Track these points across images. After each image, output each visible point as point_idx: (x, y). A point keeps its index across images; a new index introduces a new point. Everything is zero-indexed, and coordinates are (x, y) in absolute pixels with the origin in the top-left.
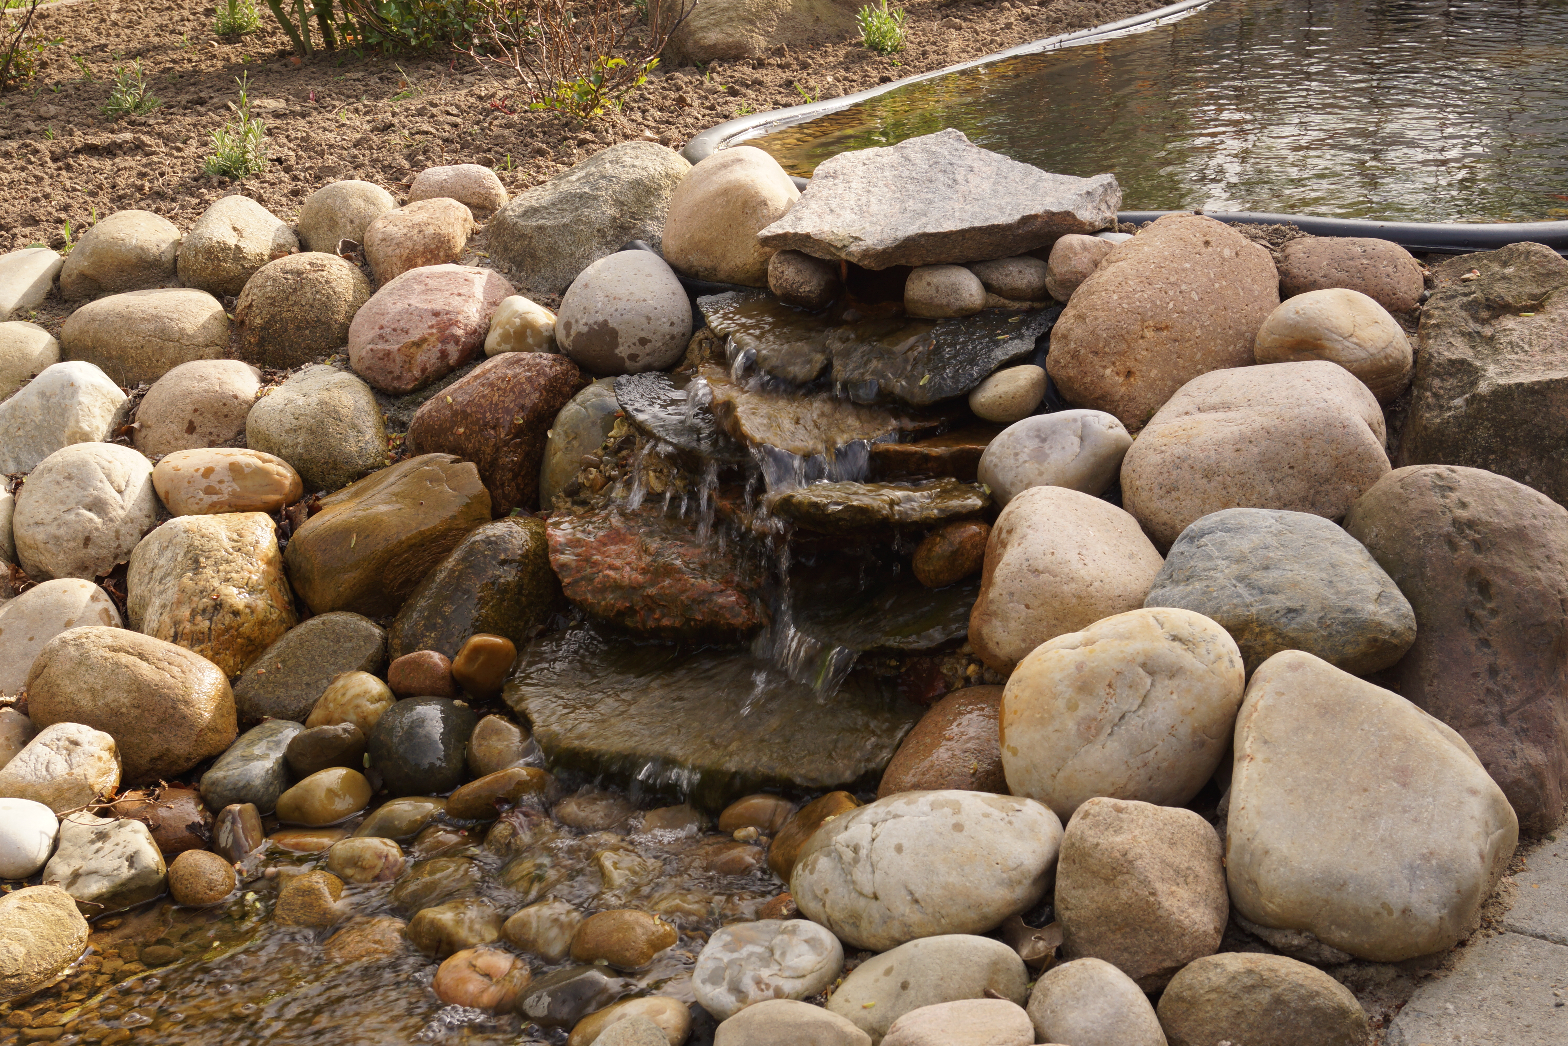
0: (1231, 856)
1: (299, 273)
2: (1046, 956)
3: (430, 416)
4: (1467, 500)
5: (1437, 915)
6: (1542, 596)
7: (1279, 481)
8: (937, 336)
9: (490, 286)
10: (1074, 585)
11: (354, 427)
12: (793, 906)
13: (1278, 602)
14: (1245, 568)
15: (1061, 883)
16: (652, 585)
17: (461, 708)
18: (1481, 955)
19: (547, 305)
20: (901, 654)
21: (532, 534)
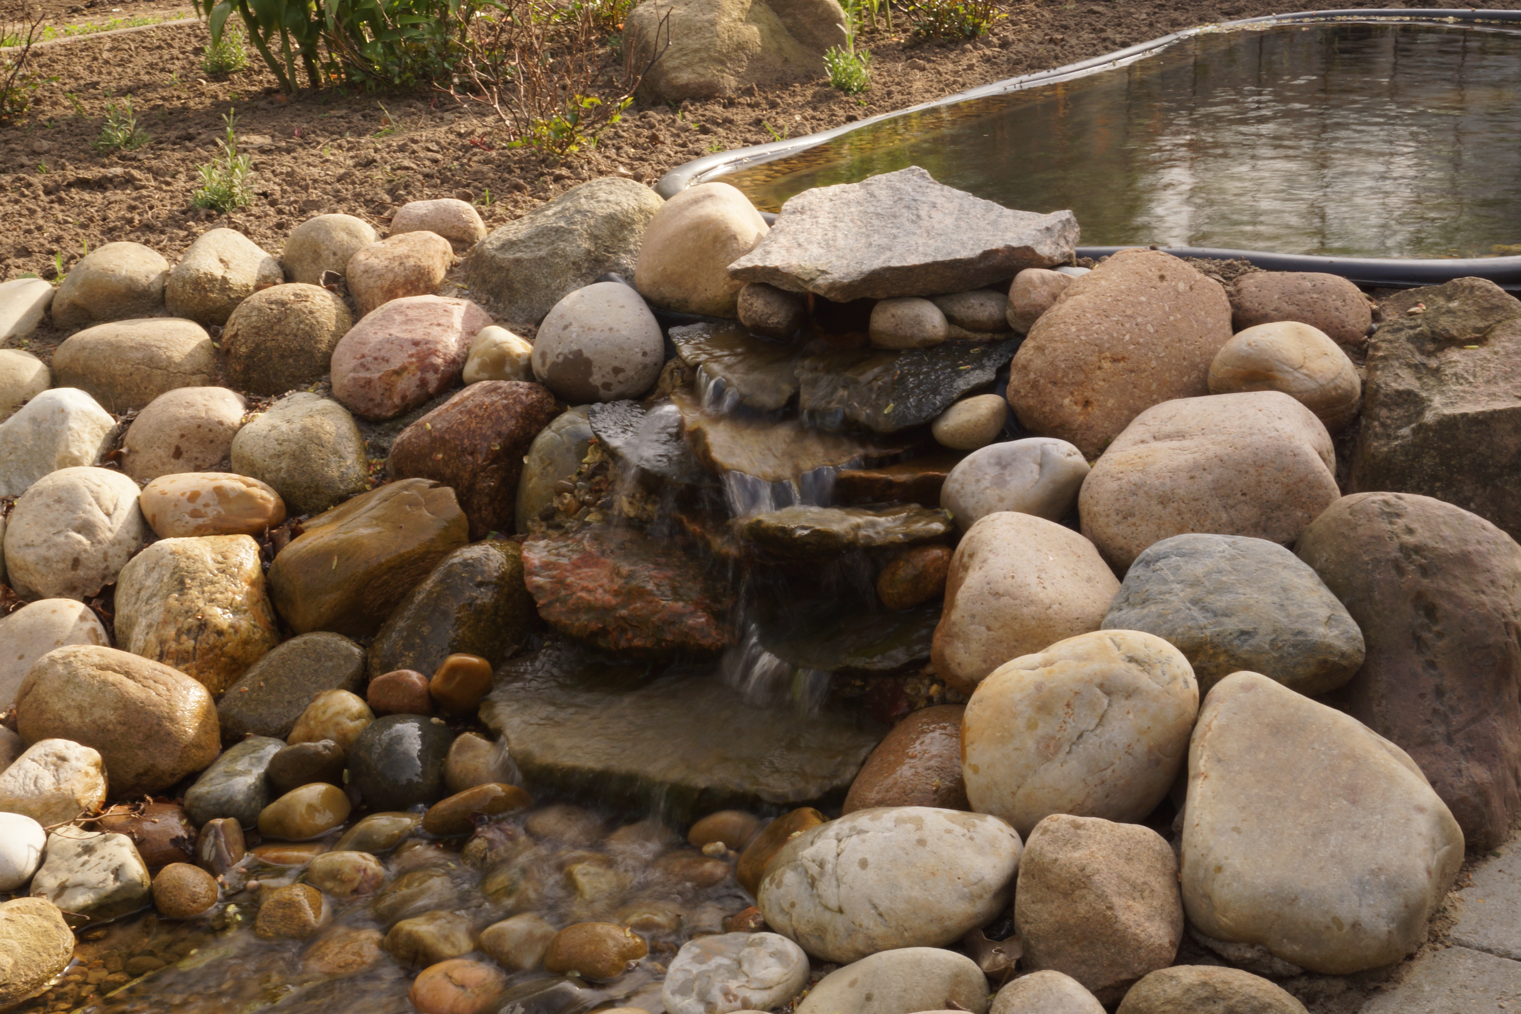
0: (1186, 870)
1: (283, 304)
2: (1006, 969)
3: (410, 443)
4: (1413, 526)
5: (1386, 929)
6: (1486, 619)
7: (1232, 507)
8: (901, 366)
9: (468, 317)
10: (1033, 608)
11: (336, 452)
12: (760, 919)
13: (1231, 625)
14: (1199, 592)
15: (1021, 898)
16: (624, 607)
17: (438, 726)
18: (1428, 968)
19: (523, 335)
20: (865, 674)
21: (509, 557)
